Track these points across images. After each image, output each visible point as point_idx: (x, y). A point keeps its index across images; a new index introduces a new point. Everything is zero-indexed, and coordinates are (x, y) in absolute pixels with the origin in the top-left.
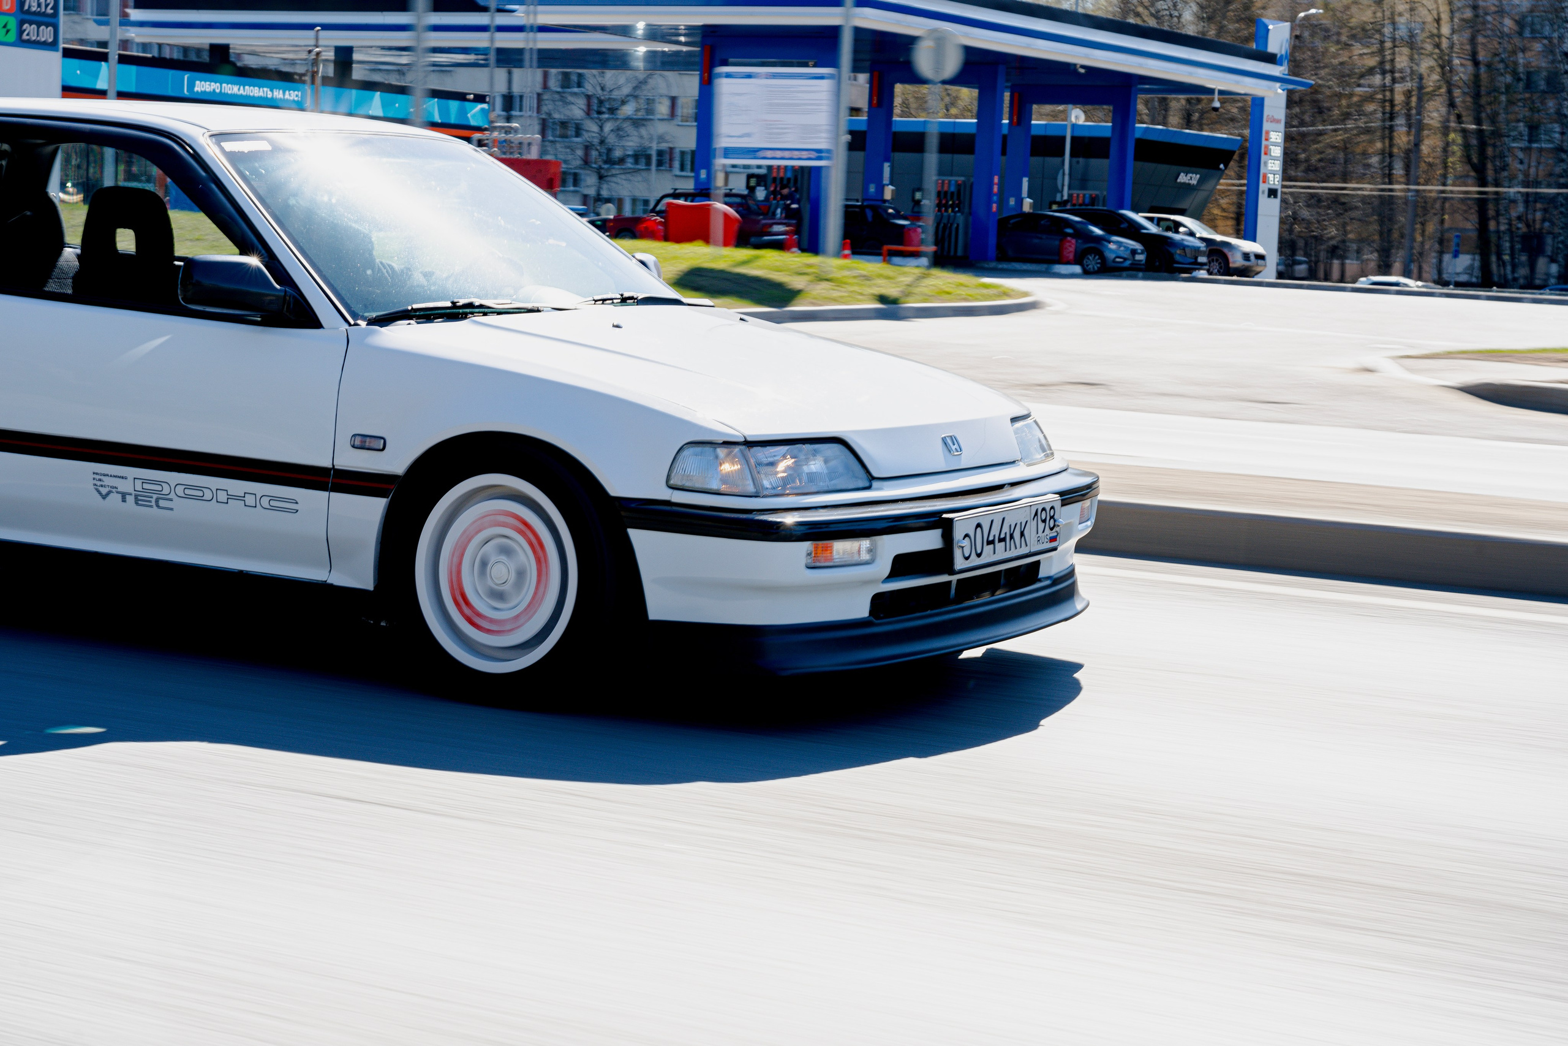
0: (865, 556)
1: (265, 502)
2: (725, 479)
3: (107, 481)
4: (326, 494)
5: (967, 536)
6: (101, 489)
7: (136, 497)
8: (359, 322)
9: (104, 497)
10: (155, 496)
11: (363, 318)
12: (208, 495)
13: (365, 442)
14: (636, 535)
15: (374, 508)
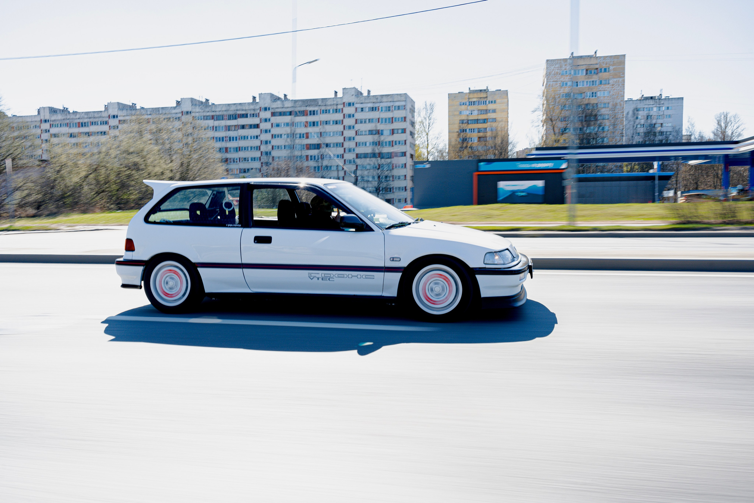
1: (364, 277)
2: (496, 261)
3: (313, 275)
4: (383, 273)
6: (311, 277)
7: (322, 278)
9: (312, 279)
10: (328, 278)
12: (345, 276)
14: (478, 277)
15: (399, 275)
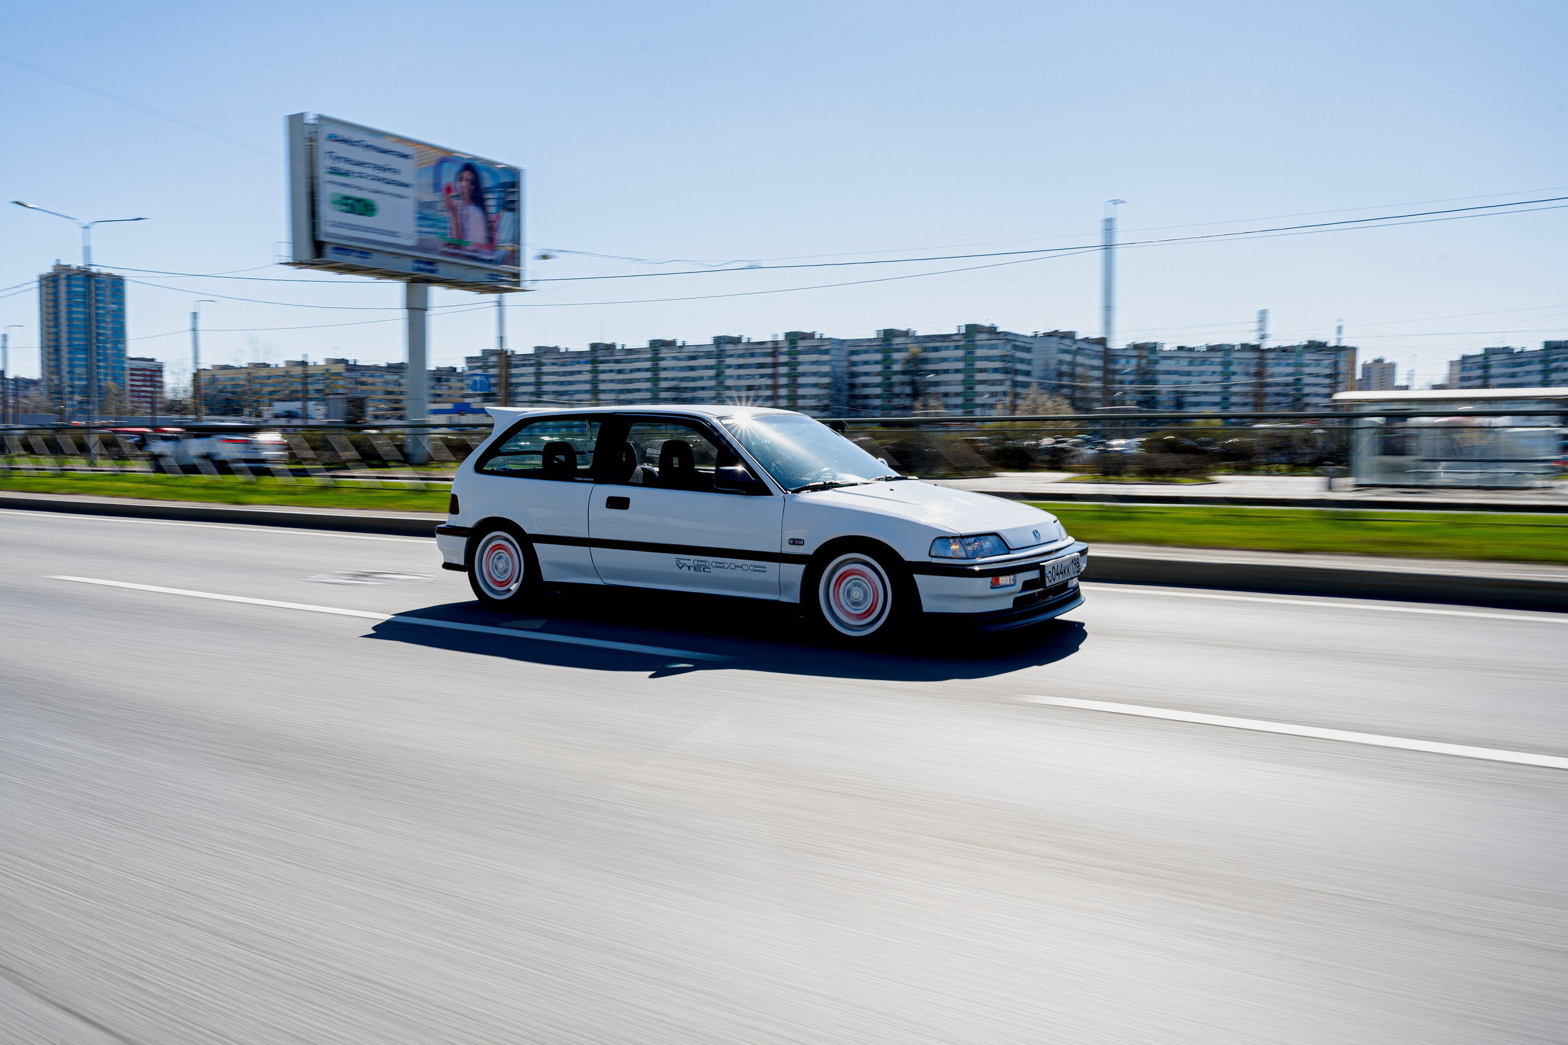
0: (1012, 582)
1: (752, 568)
2: (954, 551)
3: (682, 561)
4: (778, 564)
5: (1050, 572)
6: (679, 565)
7: (695, 568)
8: (788, 492)
9: (681, 568)
10: (703, 567)
11: (790, 491)
12: (726, 566)
13: (794, 542)
14: (919, 578)
15: (800, 569)
